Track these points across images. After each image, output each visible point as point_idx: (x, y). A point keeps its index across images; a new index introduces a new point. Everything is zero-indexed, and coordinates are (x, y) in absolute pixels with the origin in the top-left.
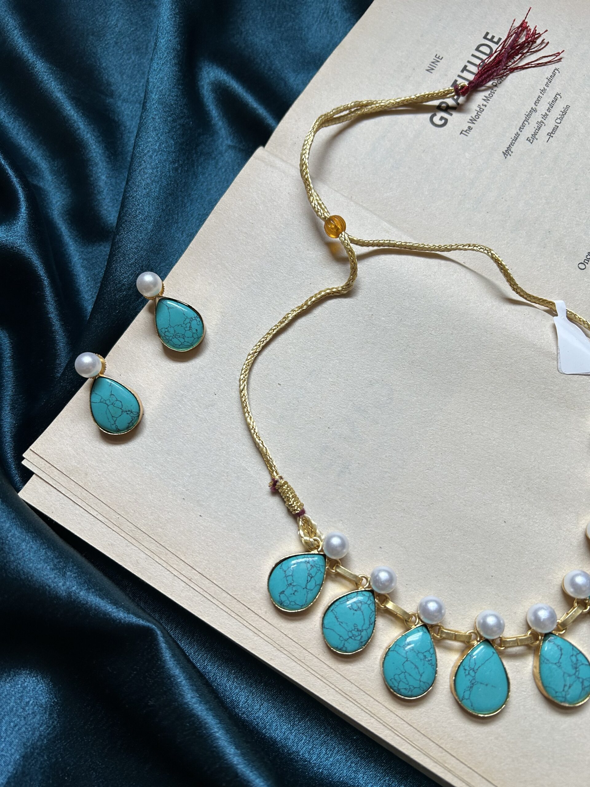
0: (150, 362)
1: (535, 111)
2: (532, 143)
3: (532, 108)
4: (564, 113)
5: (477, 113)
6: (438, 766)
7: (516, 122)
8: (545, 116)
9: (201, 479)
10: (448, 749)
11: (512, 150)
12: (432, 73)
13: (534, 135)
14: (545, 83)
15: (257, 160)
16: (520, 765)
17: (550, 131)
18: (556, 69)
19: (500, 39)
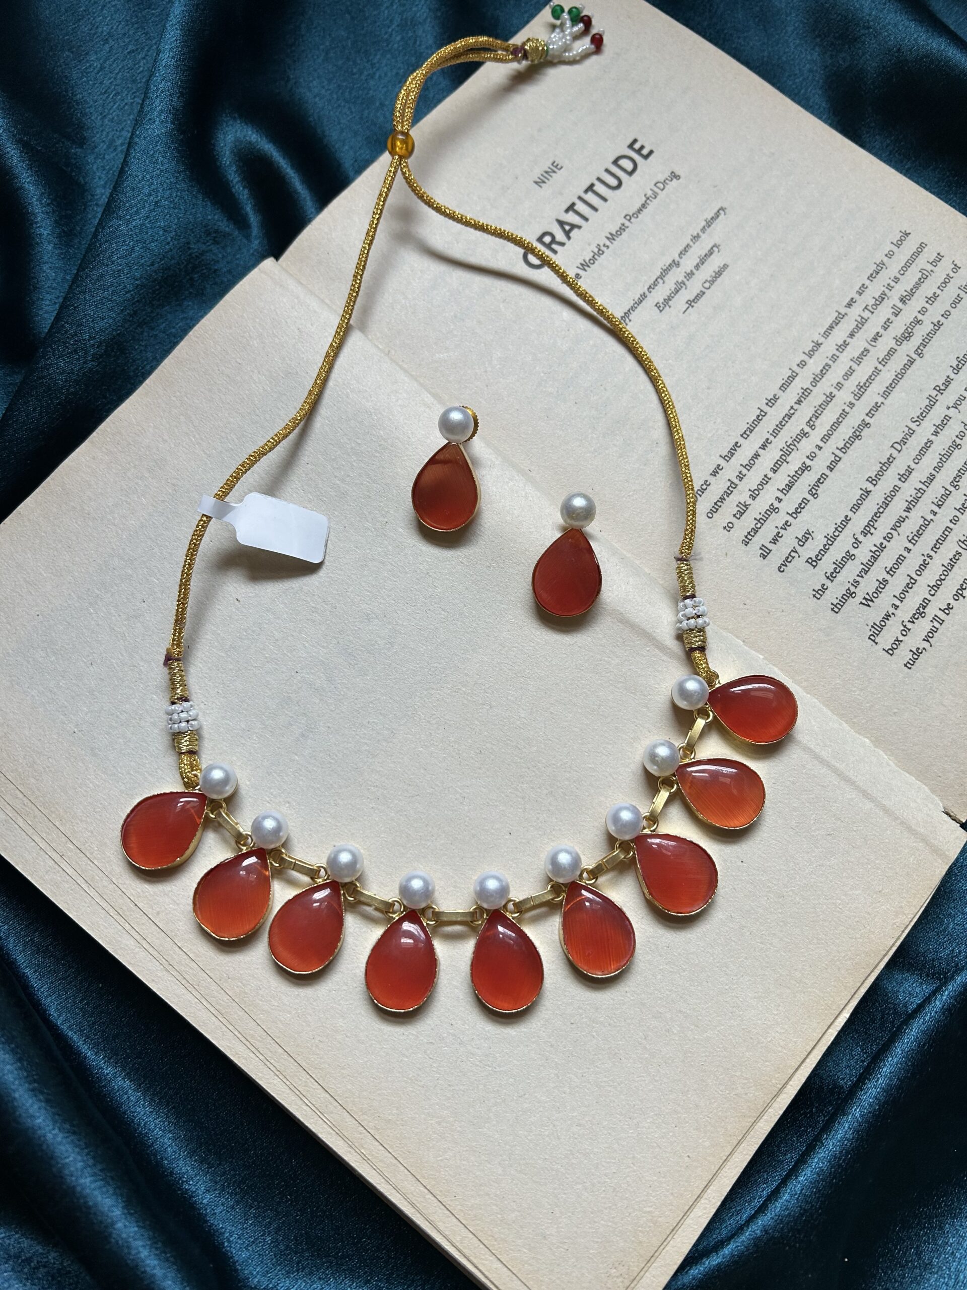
0: (60, 541)
1: (678, 265)
2: (661, 311)
3: (674, 261)
4: (718, 274)
5: (593, 257)
6: (353, 1151)
7: (645, 278)
8: (689, 275)
9: (102, 719)
10: (371, 1129)
11: (630, 318)
12: (541, 187)
13: (667, 300)
14: (701, 227)
15: (262, 275)
16: (464, 1162)
17: (692, 298)
18: (722, 209)
19: (651, 152)
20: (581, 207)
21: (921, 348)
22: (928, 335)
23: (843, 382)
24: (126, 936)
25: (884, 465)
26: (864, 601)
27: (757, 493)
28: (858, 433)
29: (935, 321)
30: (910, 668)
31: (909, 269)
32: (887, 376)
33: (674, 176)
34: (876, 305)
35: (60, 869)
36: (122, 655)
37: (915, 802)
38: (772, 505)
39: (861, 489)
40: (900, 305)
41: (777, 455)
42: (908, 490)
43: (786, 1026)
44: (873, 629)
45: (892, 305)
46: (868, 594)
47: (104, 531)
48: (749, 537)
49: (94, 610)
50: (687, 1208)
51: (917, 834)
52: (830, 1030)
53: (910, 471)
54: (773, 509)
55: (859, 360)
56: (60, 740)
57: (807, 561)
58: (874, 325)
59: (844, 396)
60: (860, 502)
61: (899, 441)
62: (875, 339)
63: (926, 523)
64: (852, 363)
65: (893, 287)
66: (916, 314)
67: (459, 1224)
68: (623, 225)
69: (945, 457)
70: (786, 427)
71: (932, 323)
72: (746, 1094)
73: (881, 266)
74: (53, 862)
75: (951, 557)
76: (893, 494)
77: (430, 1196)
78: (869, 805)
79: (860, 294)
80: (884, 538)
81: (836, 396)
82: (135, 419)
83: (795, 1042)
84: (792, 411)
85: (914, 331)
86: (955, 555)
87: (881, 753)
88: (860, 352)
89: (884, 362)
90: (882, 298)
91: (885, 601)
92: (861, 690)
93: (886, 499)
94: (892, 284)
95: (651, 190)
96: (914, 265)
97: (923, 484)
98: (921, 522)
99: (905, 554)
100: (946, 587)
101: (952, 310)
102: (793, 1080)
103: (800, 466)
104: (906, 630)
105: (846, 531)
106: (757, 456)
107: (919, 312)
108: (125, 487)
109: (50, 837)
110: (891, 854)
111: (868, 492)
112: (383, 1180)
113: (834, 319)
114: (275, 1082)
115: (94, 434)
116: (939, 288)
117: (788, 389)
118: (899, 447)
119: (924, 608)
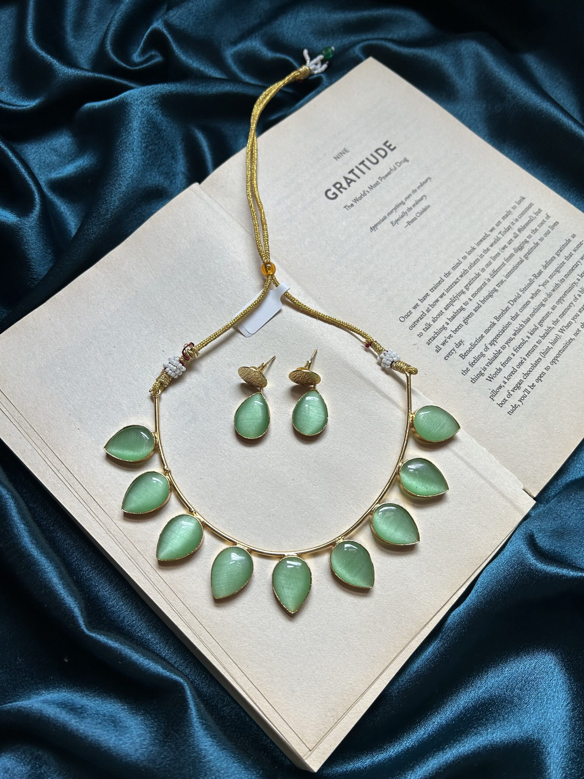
0: (75, 314)
1: (404, 204)
2: (393, 226)
3: (402, 202)
4: (425, 210)
5: (361, 196)
6: (196, 637)
7: (387, 208)
8: (409, 209)
11: (377, 227)
12: (337, 160)
13: (397, 221)
14: (418, 186)
15: (191, 191)
16: (254, 649)
17: (410, 220)
18: (429, 178)
19: (395, 148)
20: (356, 171)
21: (527, 255)
22: (531, 249)
23: (485, 268)
24: (88, 514)
25: (504, 311)
26: (488, 378)
27: (436, 319)
28: (491, 294)
29: (536, 242)
30: (511, 415)
31: (524, 216)
32: (509, 267)
33: (406, 160)
34: (505, 232)
35: (57, 477)
36: (101, 373)
37: (508, 482)
38: (443, 326)
39: (491, 322)
40: (518, 233)
41: (448, 301)
42: (516, 325)
43: (431, 592)
44: (492, 393)
45: (513, 232)
46: (490, 375)
47: (98, 311)
48: (431, 341)
49: (88, 349)
50: (371, 683)
51: (507, 498)
52: (454, 596)
53: (517, 315)
54: (444, 328)
55: (494, 258)
56: (64, 412)
57: (460, 356)
58: (504, 241)
59: (485, 275)
60: (490, 328)
61: (512, 300)
62: (503, 248)
63: (524, 342)
64: (491, 259)
65: (514, 224)
66: (526, 238)
67: (248, 680)
68: (377, 182)
69: (536, 310)
70: (453, 289)
71: (534, 243)
72: (407, 626)
73: (509, 213)
74: (54, 473)
75: (536, 360)
76: (507, 326)
77: (234, 664)
78: (482, 481)
79: (497, 226)
80: (501, 348)
81: (482, 275)
82: (120, 257)
83: (435, 601)
84: (457, 280)
85: (524, 246)
86: (538, 360)
87: (492, 456)
88: (495, 254)
89: (507, 260)
90: (509, 228)
91: (499, 379)
92: (484, 423)
93: (503, 328)
94: (515, 222)
95: (394, 166)
96: (526, 214)
97: (524, 322)
98: (521, 341)
99: (512, 356)
100: (532, 375)
101: (545, 238)
102: (432, 620)
103: (460, 308)
104: (509, 395)
105: (481, 342)
106: (437, 301)
107: (527, 237)
108: (111, 290)
109: (53, 461)
110: (493, 507)
111: (494, 324)
112: (210, 653)
113: (483, 237)
114: (158, 597)
115: (98, 263)
116: (538, 226)
117: (457, 270)
118: (512, 303)
119: (520, 384)
